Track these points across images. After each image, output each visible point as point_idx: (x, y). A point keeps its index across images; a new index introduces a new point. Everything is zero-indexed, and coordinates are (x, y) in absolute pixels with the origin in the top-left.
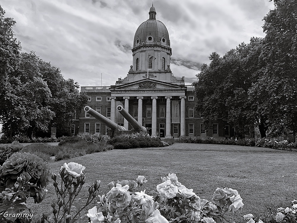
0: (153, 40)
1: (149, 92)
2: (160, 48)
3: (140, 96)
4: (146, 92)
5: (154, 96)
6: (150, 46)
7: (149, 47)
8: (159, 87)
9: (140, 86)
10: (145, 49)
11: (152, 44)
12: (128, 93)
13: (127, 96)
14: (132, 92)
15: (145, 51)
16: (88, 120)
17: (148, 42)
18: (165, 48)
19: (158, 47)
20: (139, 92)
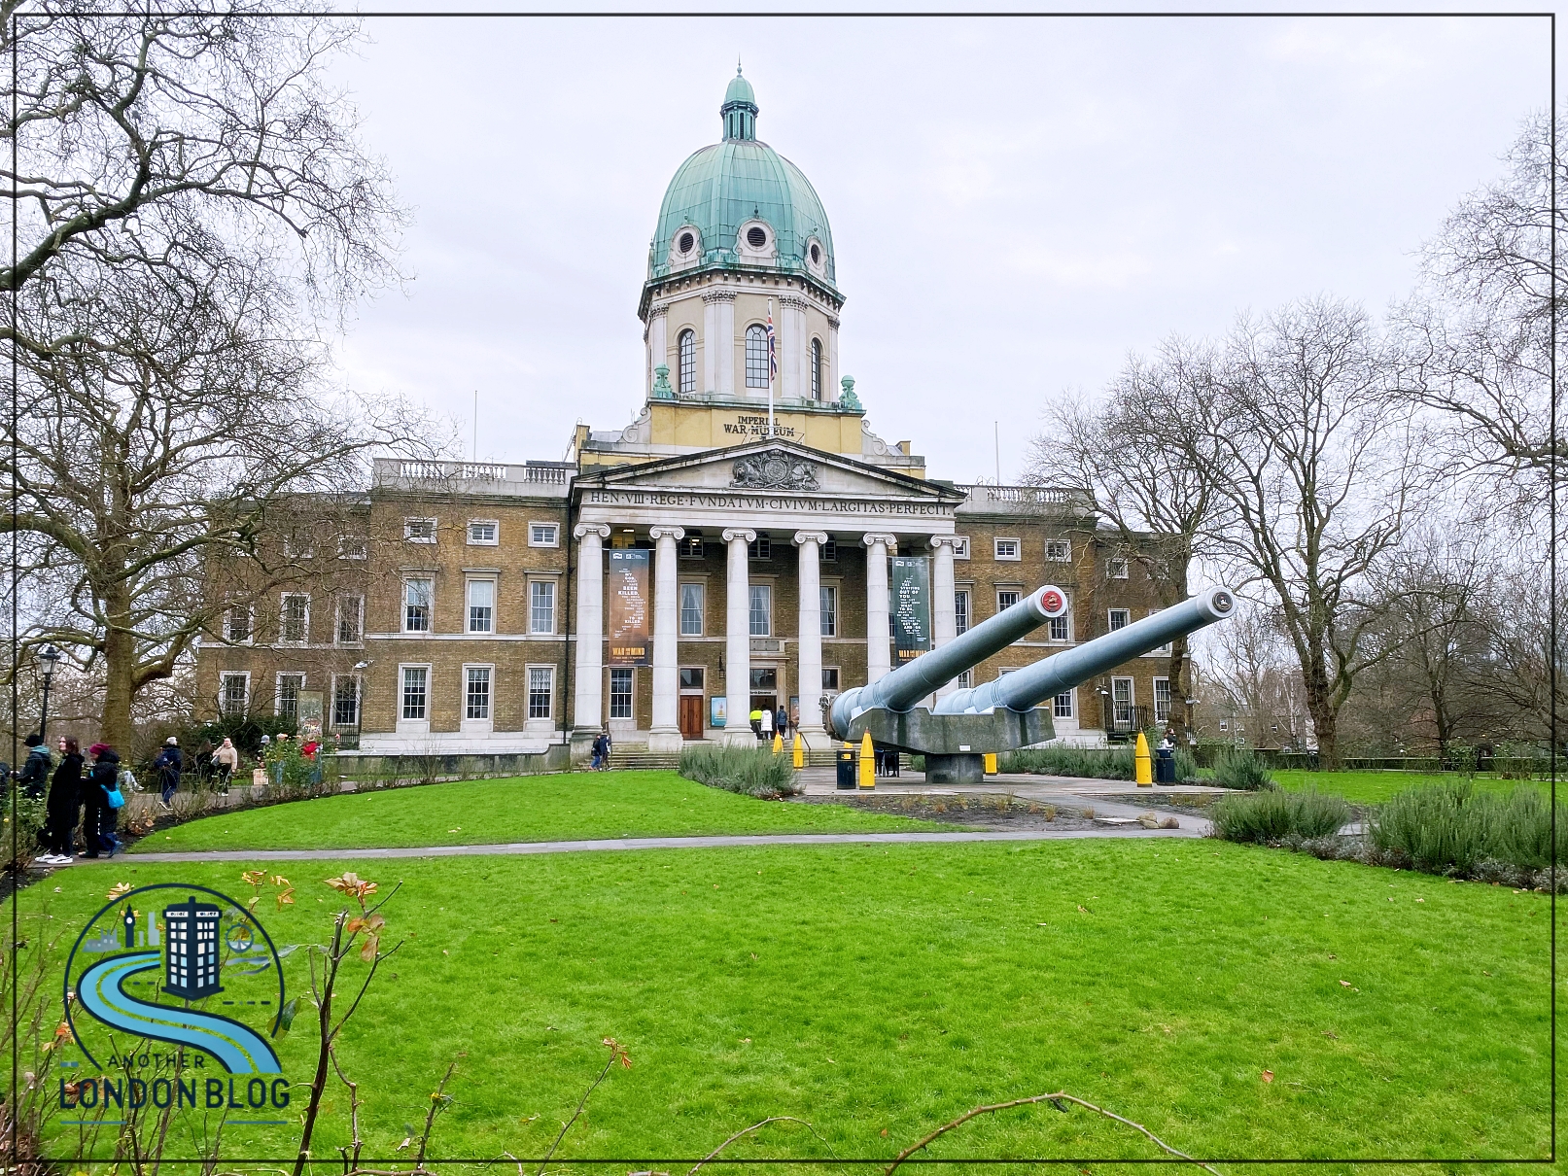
0: (772, 248)
1: (784, 508)
2: (805, 291)
3: (739, 524)
4: (767, 508)
5: (810, 528)
6: (761, 274)
7: (751, 281)
8: (830, 483)
9: (740, 477)
10: (731, 286)
11: (771, 268)
12: (675, 506)
13: (668, 522)
14: (697, 504)
15: (733, 297)
16: (418, 648)
17: (749, 256)
18: (822, 292)
19: (796, 286)
20: (731, 508)
